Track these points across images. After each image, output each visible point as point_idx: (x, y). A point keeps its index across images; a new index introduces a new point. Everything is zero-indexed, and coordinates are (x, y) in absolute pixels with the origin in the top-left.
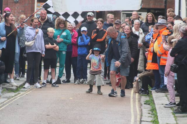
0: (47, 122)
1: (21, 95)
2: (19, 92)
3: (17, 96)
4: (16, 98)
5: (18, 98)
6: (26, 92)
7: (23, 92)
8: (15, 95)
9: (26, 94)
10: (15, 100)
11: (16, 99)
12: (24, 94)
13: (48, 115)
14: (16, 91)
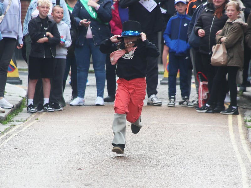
0: (83, 184)
1: (18, 130)
2: (13, 123)
3: (10, 132)
4: (9, 135)
5: (14, 135)
6: (25, 123)
7: (19, 123)
8: (7, 130)
9: (28, 126)
10: (8, 139)
11: (10, 138)
12: (22, 127)
13: (80, 169)
14: (6, 121)
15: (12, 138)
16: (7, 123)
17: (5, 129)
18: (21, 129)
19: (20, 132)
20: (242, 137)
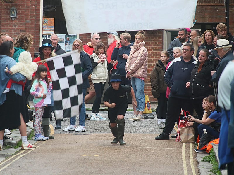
1: (24, 153)
3: (19, 154)
4: (17, 157)
5: (21, 156)
10: (16, 160)
14: (17, 146)
15: (19, 159)
16: (18, 148)
17: (15, 152)
18: (27, 152)
19: (26, 154)
20: (191, 157)
